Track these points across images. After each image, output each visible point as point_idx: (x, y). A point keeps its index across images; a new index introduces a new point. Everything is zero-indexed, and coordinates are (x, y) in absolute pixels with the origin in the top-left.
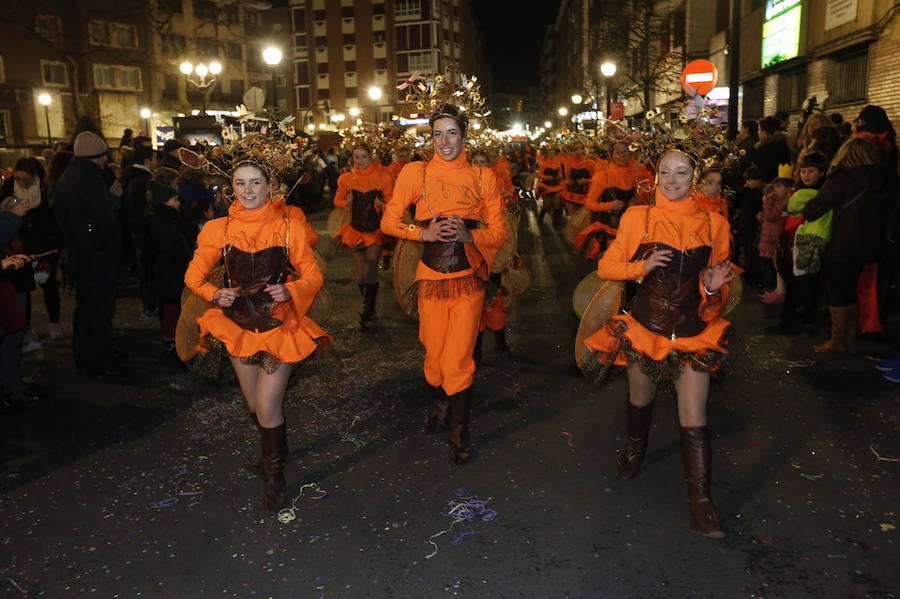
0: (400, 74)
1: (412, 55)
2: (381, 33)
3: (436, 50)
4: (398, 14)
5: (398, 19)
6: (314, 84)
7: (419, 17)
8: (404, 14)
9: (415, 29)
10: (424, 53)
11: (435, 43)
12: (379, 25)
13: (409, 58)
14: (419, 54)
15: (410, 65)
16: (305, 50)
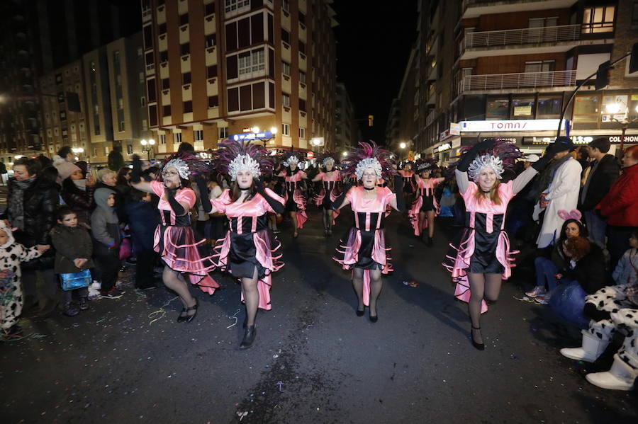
0: (230, 81)
1: (242, 56)
2: (212, 36)
3: (266, 47)
4: (228, 10)
5: (228, 15)
6: (159, 101)
7: (248, 8)
8: (234, 8)
9: (244, 23)
10: (254, 51)
11: (266, 37)
12: (210, 28)
13: (238, 60)
14: (247, 54)
15: (239, 69)
16: (152, 67)
